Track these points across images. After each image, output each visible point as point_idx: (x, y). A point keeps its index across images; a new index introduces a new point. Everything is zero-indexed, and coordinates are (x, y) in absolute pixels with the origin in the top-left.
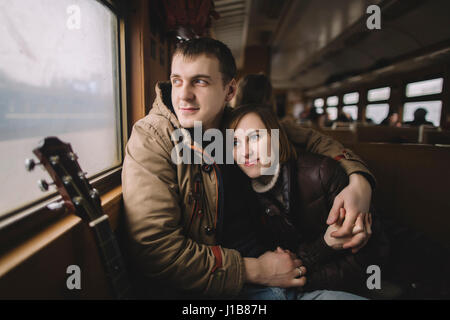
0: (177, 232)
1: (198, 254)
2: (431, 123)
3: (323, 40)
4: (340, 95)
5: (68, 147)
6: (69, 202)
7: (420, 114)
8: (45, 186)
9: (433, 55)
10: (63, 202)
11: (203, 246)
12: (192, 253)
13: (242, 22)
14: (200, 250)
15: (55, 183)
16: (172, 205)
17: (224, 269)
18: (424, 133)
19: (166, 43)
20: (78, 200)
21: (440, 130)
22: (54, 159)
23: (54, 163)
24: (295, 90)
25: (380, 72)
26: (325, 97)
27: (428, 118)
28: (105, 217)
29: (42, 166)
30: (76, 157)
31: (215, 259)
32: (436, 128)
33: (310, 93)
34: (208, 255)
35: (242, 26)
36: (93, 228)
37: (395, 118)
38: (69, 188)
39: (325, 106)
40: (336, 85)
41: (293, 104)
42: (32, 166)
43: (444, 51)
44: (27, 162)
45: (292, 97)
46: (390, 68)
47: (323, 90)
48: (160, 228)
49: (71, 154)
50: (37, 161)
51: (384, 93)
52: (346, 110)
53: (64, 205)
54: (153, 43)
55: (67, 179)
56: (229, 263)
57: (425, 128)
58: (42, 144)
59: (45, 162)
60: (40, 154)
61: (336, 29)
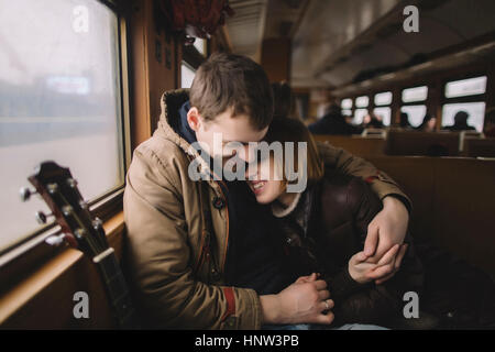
0: (185, 276)
1: (208, 300)
2: (473, 128)
3: (351, 33)
4: (371, 94)
5: (66, 173)
6: (69, 235)
7: (461, 118)
8: (43, 217)
9: (476, 50)
10: (63, 235)
11: (215, 289)
12: (202, 300)
13: (258, 13)
14: (211, 295)
15: (53, 214)
16: (178, 246)
17: (237, 315)
18: (465, 140)
19: (172, 43)
20: (80, 232)
21: (483, 137)
22: (52, 188)
23: (52, 191)
24: (319, 89)
25: (416, 68)
26: (354, 97)
27: (470, 122)
28: (111, 250)
29: (39, 195)
30: (76, 183)
31: (227, 304)
32: (478, 135)
33: (337, 93)
34: (220, 299)
35: (258, 18)
36: (97, 264)
37: (432, 122)
38: (69, 219)
39: (354, 108)
40: (366, 84)
41: (317, 104)
42: (27, 195)
43: (488, 46)
44: (22, 191)
45: (315, 97)
46: (427, 65)
47: (351, 89)
48: (166, 274)
49: (71, 181)
50: (33, 189)
51: (420, 93)
52: (378, 112)
53: (64, 239)
54: (158, 43)
55: (67, 210)
56: (244, 308)
57: (467, 135)
58: (38, 170)
59: (42, 190)
60: (36, 182)
61: (367, 19)
